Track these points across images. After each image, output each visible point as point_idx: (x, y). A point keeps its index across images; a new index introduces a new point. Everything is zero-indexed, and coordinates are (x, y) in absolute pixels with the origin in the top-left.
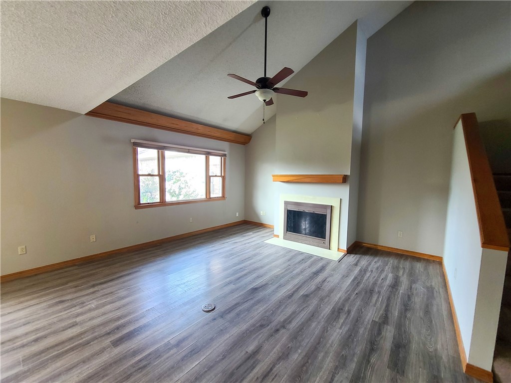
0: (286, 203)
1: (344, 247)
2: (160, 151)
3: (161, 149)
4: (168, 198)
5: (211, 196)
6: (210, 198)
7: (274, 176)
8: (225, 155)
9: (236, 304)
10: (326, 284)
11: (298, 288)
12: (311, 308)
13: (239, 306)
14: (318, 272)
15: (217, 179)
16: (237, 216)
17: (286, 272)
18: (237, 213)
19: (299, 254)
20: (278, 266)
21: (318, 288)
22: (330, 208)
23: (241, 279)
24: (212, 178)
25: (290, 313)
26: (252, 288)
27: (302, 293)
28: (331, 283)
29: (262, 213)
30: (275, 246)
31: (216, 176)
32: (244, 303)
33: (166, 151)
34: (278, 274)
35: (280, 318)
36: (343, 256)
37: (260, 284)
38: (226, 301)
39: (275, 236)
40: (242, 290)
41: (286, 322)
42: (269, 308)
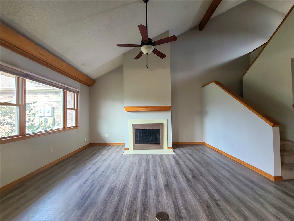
0: (134, 125)
1: (171, 146)
2: (20, 78)
3: (22, 76)
4: (28, 131)
5: (68, 126)
6: (68, 128)
7: (125, 107)
8: (78, 92)
9: (174, 202)
10: (190, 167)
11: (184, 174)
12: (206, 182)
13: (177, 202)
14: (177, 162)
15: (72, 111)
16: (85, 141)
17: (165, 168)
18: (86, 139)
19: (154, 156)
20: (155, 166)
21: (191, 170)
22: (162, 125)
23: (148, 183)
24: (68, 110)
25: (204, 190)
26: (164, 186)
27: (190, 176)
28: (191, 166)
29: (106, 136)
30: (134, 155)
31: (71, 109)
32: (176, 199)
33: (27, 80)
34: (162, 170)
35: (206, 196)
36: (173, 151)
37: (164, 182)
38: (164, 204)
39: (126, 149)
40: (161, 191)
41: (212, 196)
42: (193, 194)
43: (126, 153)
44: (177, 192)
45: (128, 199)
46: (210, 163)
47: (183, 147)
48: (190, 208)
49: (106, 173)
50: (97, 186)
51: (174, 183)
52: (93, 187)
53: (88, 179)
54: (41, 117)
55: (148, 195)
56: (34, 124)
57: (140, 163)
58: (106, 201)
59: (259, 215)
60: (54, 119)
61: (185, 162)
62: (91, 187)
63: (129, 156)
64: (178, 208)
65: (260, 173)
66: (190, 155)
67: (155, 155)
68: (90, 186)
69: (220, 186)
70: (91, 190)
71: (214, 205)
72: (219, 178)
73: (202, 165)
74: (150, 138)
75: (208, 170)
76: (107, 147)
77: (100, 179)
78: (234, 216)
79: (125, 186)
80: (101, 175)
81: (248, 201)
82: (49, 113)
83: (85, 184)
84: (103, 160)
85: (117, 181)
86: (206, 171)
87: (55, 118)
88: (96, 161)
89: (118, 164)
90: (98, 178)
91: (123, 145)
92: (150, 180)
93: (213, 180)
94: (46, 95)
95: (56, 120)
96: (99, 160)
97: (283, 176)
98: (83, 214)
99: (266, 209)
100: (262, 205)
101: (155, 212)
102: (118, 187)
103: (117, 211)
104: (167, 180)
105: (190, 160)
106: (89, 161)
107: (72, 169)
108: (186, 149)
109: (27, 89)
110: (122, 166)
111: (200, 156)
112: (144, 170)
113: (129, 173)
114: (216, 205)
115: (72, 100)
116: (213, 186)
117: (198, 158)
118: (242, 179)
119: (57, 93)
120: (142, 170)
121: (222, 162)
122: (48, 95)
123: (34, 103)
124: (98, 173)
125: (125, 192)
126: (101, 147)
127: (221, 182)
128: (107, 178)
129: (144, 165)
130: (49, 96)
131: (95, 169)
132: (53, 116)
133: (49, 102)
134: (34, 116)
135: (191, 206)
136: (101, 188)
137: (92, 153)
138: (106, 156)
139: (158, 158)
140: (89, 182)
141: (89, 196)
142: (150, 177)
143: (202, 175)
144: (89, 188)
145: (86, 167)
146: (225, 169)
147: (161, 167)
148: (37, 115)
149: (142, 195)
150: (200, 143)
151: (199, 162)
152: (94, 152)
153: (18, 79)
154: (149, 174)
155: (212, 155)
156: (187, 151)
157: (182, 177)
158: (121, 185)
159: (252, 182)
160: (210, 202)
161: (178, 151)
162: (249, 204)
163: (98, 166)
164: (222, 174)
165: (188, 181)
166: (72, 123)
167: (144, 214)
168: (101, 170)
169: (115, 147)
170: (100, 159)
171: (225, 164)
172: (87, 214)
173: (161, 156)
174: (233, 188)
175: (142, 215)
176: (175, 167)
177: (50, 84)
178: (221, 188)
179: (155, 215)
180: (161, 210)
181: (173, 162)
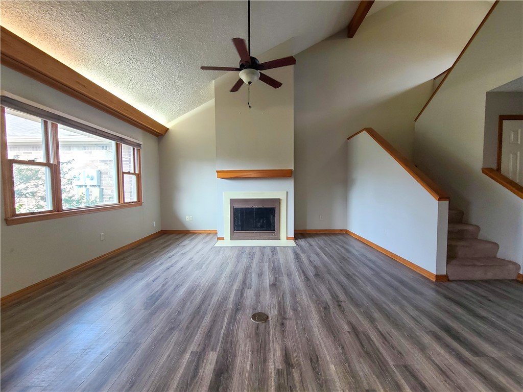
0: (232, 201)
1: (292, 235)
2: (49, 122)
3: (51, 119)
5: (126, 201)
6: (125, 203)
7: (217, 172)
8: (139, 145)
9: (279, 303)
10: (315, 263)
11: (303, 272)
12: (332, 281)
13: (284, 303)
14: (297, 257)
15: (130, 177)
16: (154, 225)
17: (276, 264)
18: (154, 223)
19: (262, 249)
20: (261, 261)
21: (315, 267)
22: (278, 201)
23: (247, 282)
24: (125, 175)
25: (327, 290)
26: (270, 285)
27: (311, 274)
28: (317, 262)
29: (187, 218)
30: (232, 247)
31: (129, 173)
32: (283, 299)
33: (60, 126)
34: (272, 267)
35: (327, 297)
36: (295, 242)
37: (271, 280)
38: (266, 304)
39: (219, 239)
40: (265, 291)
41: (335, 297)
42: (309, 294)
43: (220, 244)
44: (287, 292)
45: (215, 299)
46: (348, 259)
47: (313, 237)
48: (299, 309)
49: (187, 269)
50: (172, 285)
51: (285, 282)
52: (167, 285)
53: (159, 276)
54: (81, 186)
55: (245, 295)
56: (72, 197)
57: (239, 257)
58: (184, 302)
59: (392, 317)
60: (101, 191)
61: (309, 257)
62: (164, 285)
63: (223, 249)
64: (284, 309)
65: (418, 272)
66: (321, 248)
67: (264, 247)
68: (161, 285)
69: (352, 285)
70: (163, 289)
71: (335, 307)
72: (353, 277)
73: (335, 260)
74: (260, 222)
75: (341, 268)
76: (190, 236)
77: (176, 276)
78: (357, 317)
79: (214, 284)
80: (178, 272)
81: (385, 303)
82: (93, 180)
83: (155, 283)
84: (182, 254)
85: (202, 279)
86: (337, 269)
87: (103, 189)
88: (171, 254)
89: (205, 258)
90: (174, 275)
91: (215, 232)
92: (251, 278)
93: (344, 280)
94: (86, 151)
95: (105, 192)
96: (176, 253)
97: (449, 274)
98: (152, 314)
99: (406, 312)
100: (402, 308)
101: (251, 313)
102: (202, 285)
103: (200, 311)
104: (276, 278)
105: (317, 254)
106: (161, 254)
107: (135, 264)
108: (317, 240)
109: (60, 140)
110: (210, 262)
111: (334, 249)
112: (243, 266)
113: (221, 270)
114: (337, 307)
115: (130, 159)
116: (342, 286)
117: (331, 252)
118: (388, 278)
119: (104, 147)
120: (242, 267)
121: (366, 257)
122: (89, 151)
123: (70, 162)
124: (174, 270)
125: (212, 292)
126: (180, 236)
127: (354, 282)
128: (187, 275)
129: (245, 260)
130: (91, 153)
131: (170, 264)
132: (99, 186)
133: (93, 161)
134: (71, 183)
135: (302, 308)
136: (178, 287)
137: (166, 245)
138: (187, 249)
139: (268, 252)
140: (161, 280)
141: (160, 296)
142: (251, 275)
143: (330, 274)
144: (160, 287)
145: (156, 262)
146: (368, 266)
147: (271, 263)
148: (75, 183)
149: (236, 295)
150: (341, 232)
151: (330, 257)
152: (169, 243)
153: (46, 123)
154: (250, 271)
155: (356, 248)
156: (316, 242)
157: (300, 276)
158: (207, 284)
159: (402, 282)
160: (330, 303)
161: (302, 242)
162: (384, 306)
163: (174, 261)
164: (360, 273)
165: (307, 279)
166: (131, 196)
167: (235, 315)
168: (179, 265)
169: (202, 237)
170: (178, 252)
171: (370, 260)
172: (157, 314)
173: (274, 250)
174: (369, 289)
175: (232, 316)
176: (291, 262)
177: (94, 132)
178: (352, 288)
179: (250, 316)
180: (259, 310)
181: (291, 256)
